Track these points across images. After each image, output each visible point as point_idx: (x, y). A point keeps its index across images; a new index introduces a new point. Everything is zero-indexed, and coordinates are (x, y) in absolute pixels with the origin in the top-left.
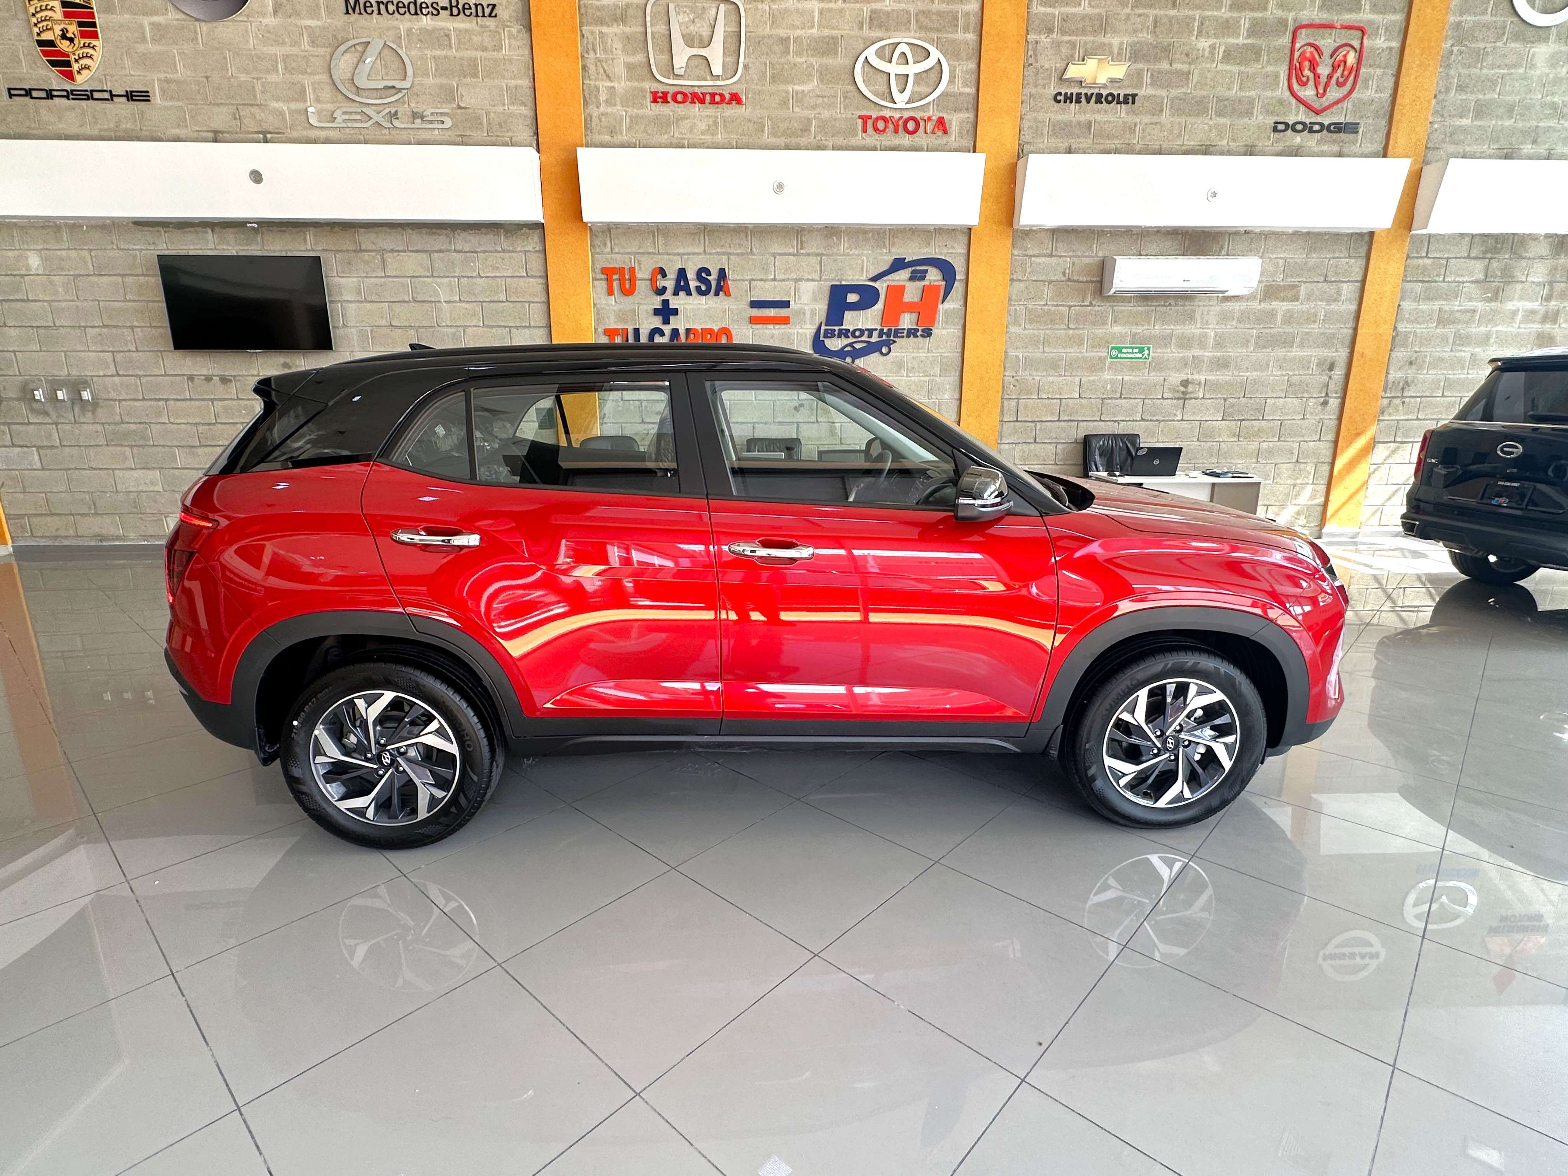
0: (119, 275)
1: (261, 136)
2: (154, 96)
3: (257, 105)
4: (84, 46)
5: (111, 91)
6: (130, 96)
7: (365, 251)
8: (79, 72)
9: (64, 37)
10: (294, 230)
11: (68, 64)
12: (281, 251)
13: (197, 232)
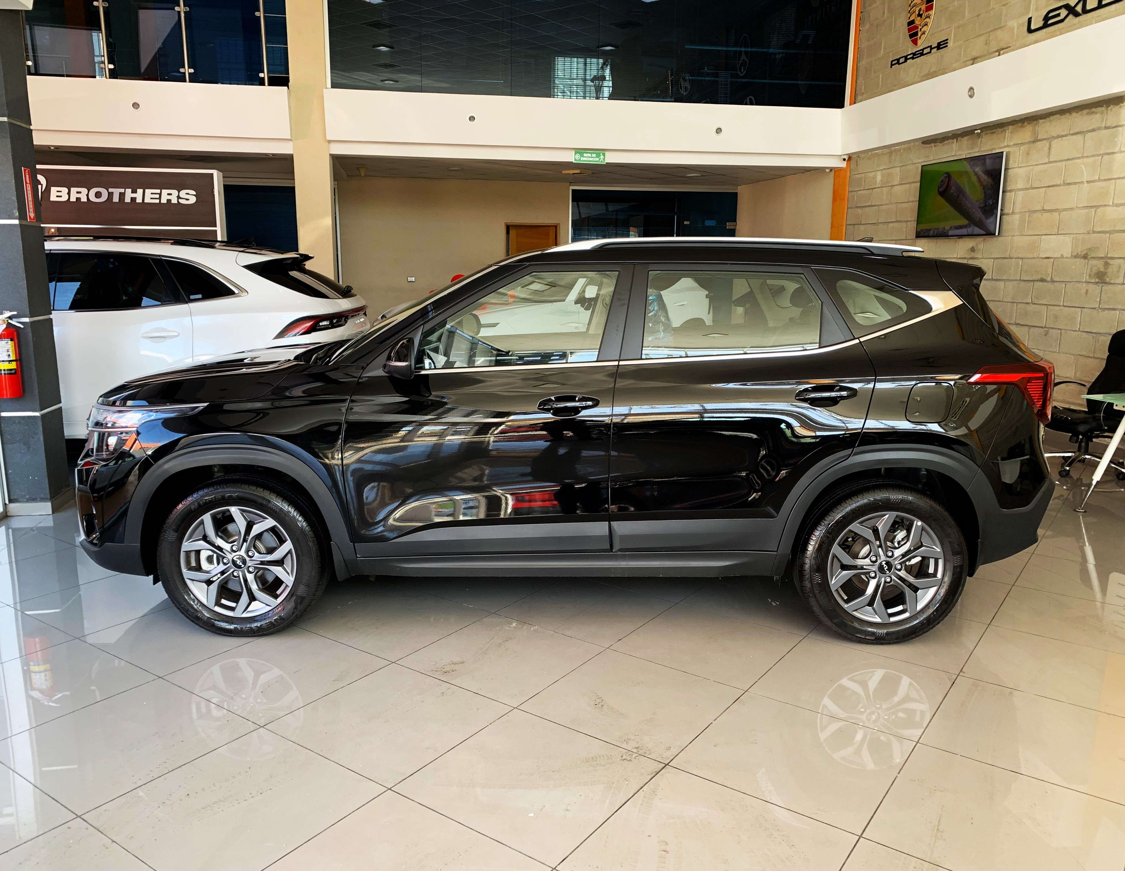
0: (909, 183)
1: (997, 53)
2: (950, 40)
3: (1001, 28)
4: (926, 17)
5: (931, 46)
6: (939, 47)
7: (1040, 140)
8: (920, 38)
9: (920, 15)
10: (1000, 130)
11: (916, 34)
12: (989, 150)
13: (949, 143)
